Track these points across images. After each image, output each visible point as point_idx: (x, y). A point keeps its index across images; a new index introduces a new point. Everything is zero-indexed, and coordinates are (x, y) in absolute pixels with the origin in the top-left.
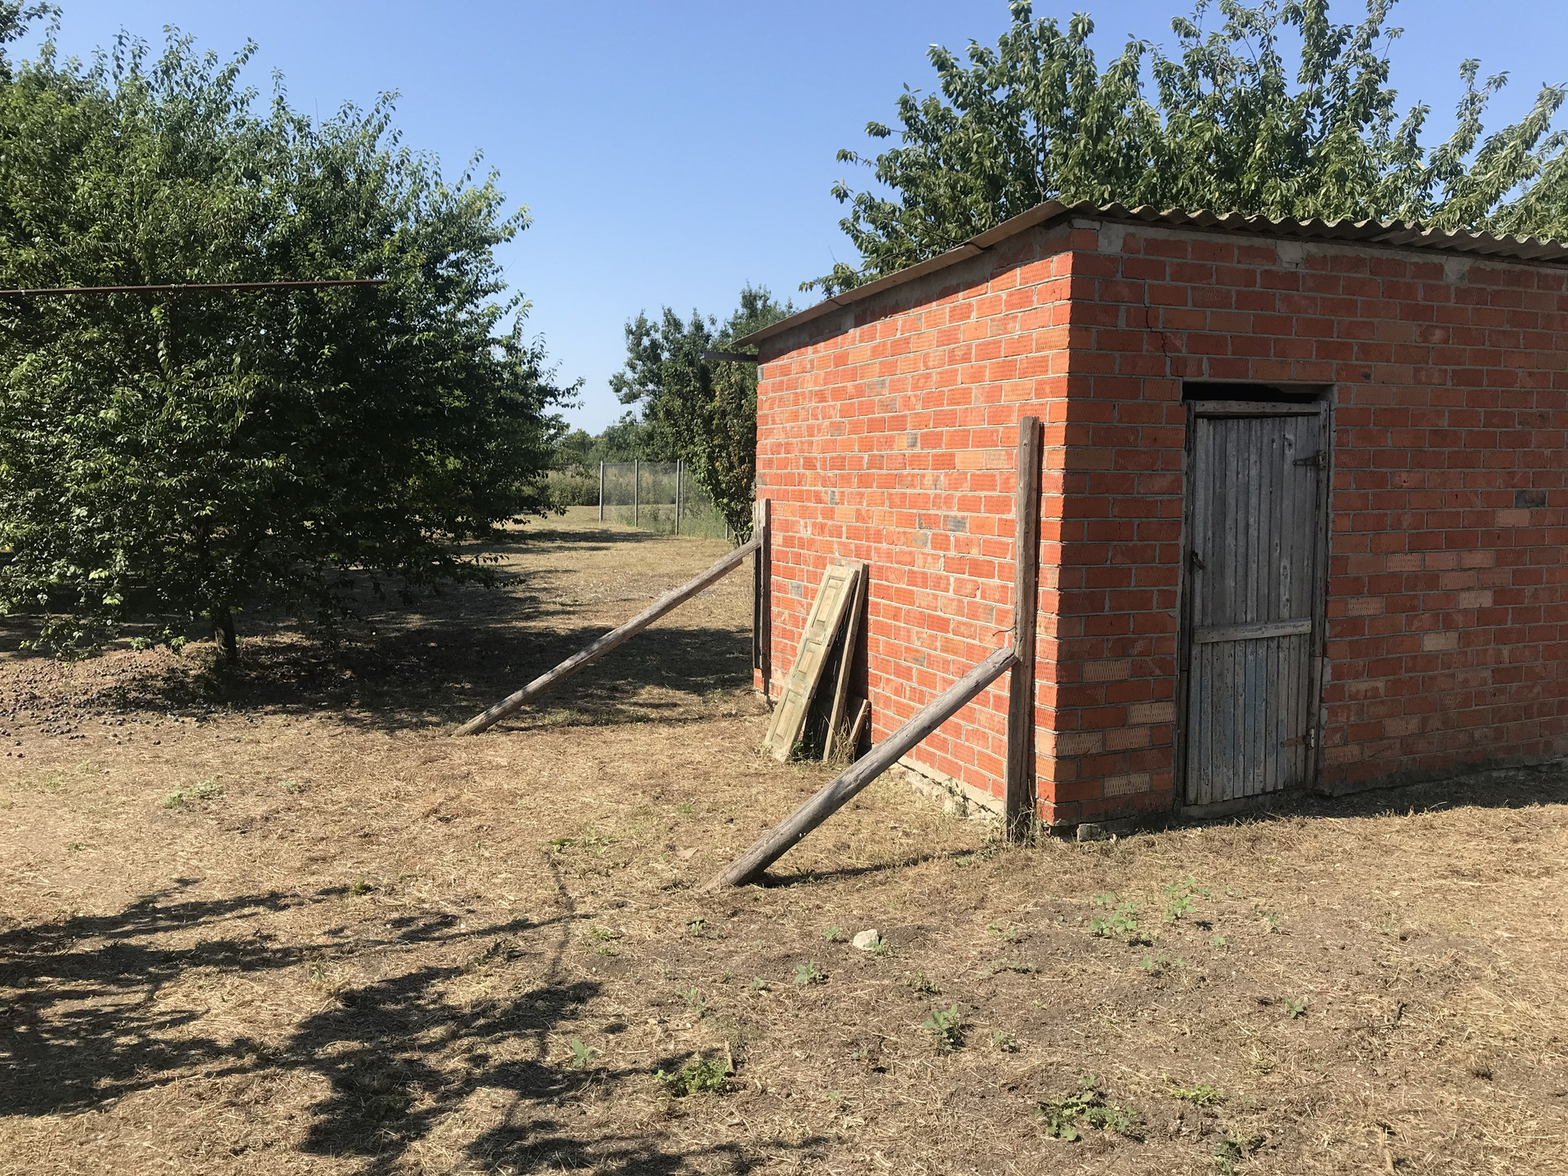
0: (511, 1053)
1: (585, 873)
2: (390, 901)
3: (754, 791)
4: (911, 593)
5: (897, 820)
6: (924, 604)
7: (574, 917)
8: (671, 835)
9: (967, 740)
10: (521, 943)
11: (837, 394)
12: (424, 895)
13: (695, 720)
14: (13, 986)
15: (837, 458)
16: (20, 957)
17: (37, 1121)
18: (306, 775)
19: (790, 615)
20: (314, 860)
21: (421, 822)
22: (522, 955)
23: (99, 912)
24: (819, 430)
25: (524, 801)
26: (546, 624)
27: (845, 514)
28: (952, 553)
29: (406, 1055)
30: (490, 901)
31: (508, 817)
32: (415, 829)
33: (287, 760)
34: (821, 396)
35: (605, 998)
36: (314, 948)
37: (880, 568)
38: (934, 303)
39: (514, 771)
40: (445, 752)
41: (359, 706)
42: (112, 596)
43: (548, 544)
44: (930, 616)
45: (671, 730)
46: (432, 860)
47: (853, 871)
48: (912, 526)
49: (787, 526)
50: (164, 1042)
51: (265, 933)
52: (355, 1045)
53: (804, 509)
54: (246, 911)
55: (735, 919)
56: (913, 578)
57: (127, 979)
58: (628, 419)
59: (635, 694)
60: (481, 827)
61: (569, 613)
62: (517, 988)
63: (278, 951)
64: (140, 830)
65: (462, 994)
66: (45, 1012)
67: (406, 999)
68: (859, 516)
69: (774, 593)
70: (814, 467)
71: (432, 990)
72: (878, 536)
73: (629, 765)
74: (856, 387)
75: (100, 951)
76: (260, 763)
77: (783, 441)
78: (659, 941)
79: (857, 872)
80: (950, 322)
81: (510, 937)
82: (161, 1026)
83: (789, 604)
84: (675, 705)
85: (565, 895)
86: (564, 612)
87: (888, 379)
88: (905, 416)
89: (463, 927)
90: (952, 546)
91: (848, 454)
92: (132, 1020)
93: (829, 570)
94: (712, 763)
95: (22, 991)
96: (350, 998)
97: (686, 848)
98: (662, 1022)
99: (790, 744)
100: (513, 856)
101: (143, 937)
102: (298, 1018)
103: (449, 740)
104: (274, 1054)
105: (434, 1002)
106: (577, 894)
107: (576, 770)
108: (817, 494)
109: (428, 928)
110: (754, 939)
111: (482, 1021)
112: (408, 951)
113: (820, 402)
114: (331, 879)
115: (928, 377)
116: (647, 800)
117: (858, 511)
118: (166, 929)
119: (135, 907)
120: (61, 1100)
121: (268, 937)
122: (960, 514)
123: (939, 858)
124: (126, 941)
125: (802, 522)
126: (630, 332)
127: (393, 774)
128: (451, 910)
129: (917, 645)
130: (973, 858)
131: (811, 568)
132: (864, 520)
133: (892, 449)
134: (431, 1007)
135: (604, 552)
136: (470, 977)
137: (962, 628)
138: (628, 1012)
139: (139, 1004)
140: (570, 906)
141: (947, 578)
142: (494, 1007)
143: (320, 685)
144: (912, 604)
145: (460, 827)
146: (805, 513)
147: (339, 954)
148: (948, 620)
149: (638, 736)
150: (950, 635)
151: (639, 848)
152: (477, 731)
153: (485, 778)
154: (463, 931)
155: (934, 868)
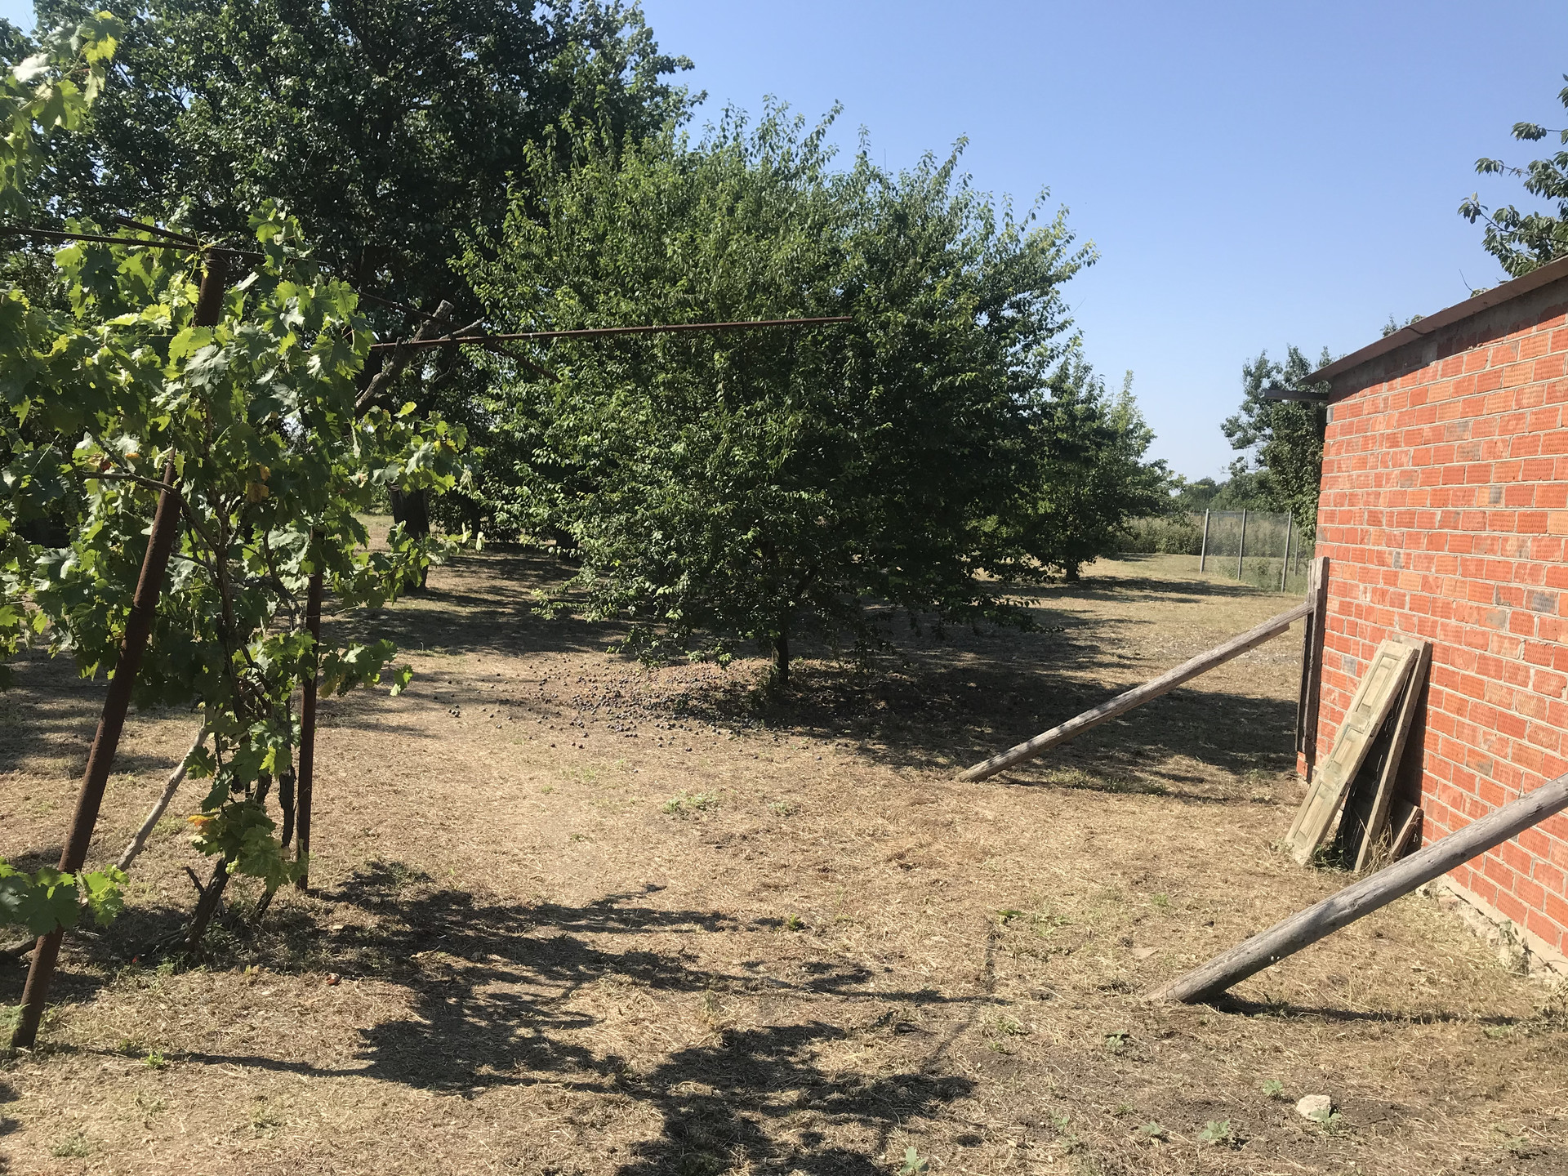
0: (846, 1140)
1: (1020, 951)
2: (816, 943)
3: (1252, 894)
4: (1481, 683)
5: (1425, 962)
6: (1495, 698)
7: (988, 1000)
8: (1134, 928)
9: (1536, 877)
10: (919, 1017)
11: (1412, 438)
12: (853, 944)
13: (1218, 801)
14: (468, 959)
15: (1405, 513)
16: (485, 932)
17: (414, 1093)
18: (799, 799)
19: (1341, 695)
20: (767, 886)
21: (882, 865)
22: (913, 1029)
23: (566, 903)
24: (1388, 480)
25: (993, 861)
26: (1093, 676)
27: (1409, 580)
28: (1535, 639)
29: (746, 1114)
30: (914, 964)
31: (969, 876)
32: (874, 871)
33: (788, 782)
34: (1393, 441)
35: (973, 1102)
36: (722, 978)
37: (1446, 649)
38: (1534, 328)
39: (997, 826)
40: (936, 795)
41: (879, 738)
42: (675, 612)
43: (1136, 593)
44: (1502, 714)
45: (1186, 809)
46: (875, 908)
47: (1342, 1013)
48: (1488, 600)
49: (1345, 590)
50: (552, 1043)
51: (690, 952)
52: (706, 1089)
53: (1365, 571)
54: (685, 927)
55: (1166, 1042)
56: (1484, 665)
57: (557, 972)
58: (1238, 465)
59: (1161, 763)
60: (937, 881)
61: (1124, 666)
62: (890, 1067)
63: (692, 973)
64: (634, 831)
65: (834, 1059)
66: (478, 989)
67: (779, 1052)
68: (1425, 583)
69: (1325, 667)
70: (1378, 523)
71: (808, 1048)
72: (1446, 610)
73: (1120, 841)
74: (1433, 429)
75: (550, 940)
76: (764, 781)
77: (1348, 491)
78: (1066, 1049)
79: (1347, 1016)
80: (1553, 349)
81: (911, 1007)
82: (557, 1026)
83: (1340, 681)
84: (1202, 781)
85: (990, 972)
86: (1119, 665)
87: (1472, 420)
88: (1489, 465)
89: (871, 987)
90: (1536, 630)
91: (1419, 509)
92: (540, 1013)
93: (1384, 646)
94: (1217, 852)
95: (471, 965)
96: (730, 1037)
97: (1145, 946)
98: (1022, 1146)
99: (1312, 846)
100: (956, 919)
101: (589, 934)
102: (675, 1047)
103: (948, 784)
104: (633, 1080)
105: (804, 1062)
106: (1003, 974)
107: (1062, 837)
108: (1380, 554)
109: (840, 979)
110: (1178, 1071)
111: (836, 1095)
112: (809, 1000)
113: (1390, 447)
114: (772, 908)
115: (1520, 418)
116: (1123, 883)
117: (1425, 578)
118: (612, 930)
119: (597, 903)
120: (445, 1078)
121: (689, 958)
122: (1548, 590)
123: (1464, 1020)
124: (574, 935)
125: (1361, 587)
126: (1248, 373)
127: (880, 810)
128: (870, 964)
129: (1483, 749)
130: (1510, 1030)
131: (1367, 642)
132: (1431, 590)
133: (1470, 506)
134: (800, 1066)
135: (1193, 605)
136: (850, 1043)
137: (1541, 734)
138: (993, 1124)
139: (553, 999)
140: (990, 988)
141: (1527, 670)
142: (857, 1082)
143: (853, 713)
144: (1482, 697)
145: (917, 878)
146: (1365, 576)
147: (743, 989)
148: (1523, 723)
149: (1146, 809)
150: (1525, 742)
151: (1090, 936)
152: (977, 779)
153: (966, 829)
154: (870, 991)
155: (1453, 1033)
